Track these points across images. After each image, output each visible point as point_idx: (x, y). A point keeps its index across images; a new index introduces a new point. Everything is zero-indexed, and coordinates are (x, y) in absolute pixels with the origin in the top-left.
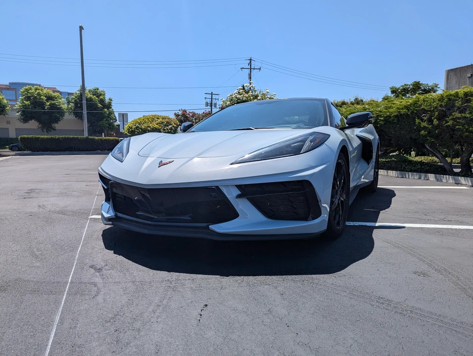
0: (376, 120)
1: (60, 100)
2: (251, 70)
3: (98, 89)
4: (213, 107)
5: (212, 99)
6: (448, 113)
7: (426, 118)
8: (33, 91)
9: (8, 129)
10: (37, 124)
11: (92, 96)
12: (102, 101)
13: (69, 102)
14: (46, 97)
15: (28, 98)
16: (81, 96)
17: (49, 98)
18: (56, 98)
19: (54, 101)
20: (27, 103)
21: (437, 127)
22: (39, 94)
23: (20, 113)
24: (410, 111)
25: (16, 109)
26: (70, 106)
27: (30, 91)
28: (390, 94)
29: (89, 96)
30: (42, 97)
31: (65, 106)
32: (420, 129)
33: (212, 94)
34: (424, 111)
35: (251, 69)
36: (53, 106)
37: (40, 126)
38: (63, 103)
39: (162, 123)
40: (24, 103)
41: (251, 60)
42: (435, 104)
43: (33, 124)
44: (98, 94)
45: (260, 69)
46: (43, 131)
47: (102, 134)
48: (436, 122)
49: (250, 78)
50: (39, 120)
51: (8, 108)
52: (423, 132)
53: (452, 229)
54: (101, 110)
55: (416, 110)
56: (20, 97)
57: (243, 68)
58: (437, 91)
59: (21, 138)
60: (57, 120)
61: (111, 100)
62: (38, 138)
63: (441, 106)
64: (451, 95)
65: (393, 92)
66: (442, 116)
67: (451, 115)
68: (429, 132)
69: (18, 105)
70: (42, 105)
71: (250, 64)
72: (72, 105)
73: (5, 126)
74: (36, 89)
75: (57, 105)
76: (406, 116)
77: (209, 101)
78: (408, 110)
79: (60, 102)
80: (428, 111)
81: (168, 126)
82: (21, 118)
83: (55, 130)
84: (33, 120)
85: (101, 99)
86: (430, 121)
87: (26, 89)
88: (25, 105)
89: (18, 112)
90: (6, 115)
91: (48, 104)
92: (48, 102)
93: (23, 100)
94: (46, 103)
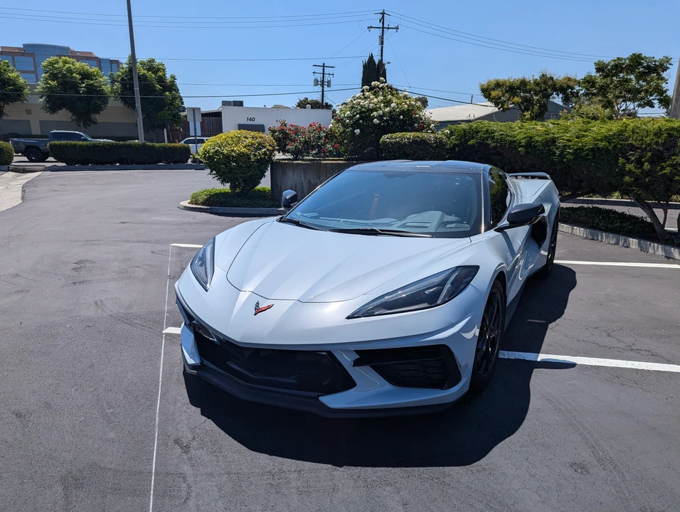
0: (562, 152)
1: (101, 79)
2: (383, 31)
3: (153, 61)
4: (325, 87)
5: (323, 74)
6: (666, 154)
7: (633, 158)
8: (61, 64)
9: (28, 121)
10: (70, 114)
11: (145, 72)
12: (161, 80)
13: (113, 82)
14: (79, 74)
15: (54, 76)
16: (131, 70)
17: (86, 76)
18: (94, 76)
19: (92, 80)
20: (54, 83)
21: (647, 174)
22: (69, 70)
23: (44, 98)
24: (612, 145)
25: (39, 93)
26: (115, 87)
27: (56, 65)
28: (594, 73)
29: (143, 72)
30: (74, 75)
31: (107, 88)
32: (623, 173)
33: (324, 66)
34: (633, 147)
35: (383, 28)
36: (91, 89)
37: (74, 117)
38: (104, 82)
39: (252, 144)
40: (49, 84)
41: (383, 14)
42: (648, 140)
43: (64, 115)
44: (154, 68)
45: (397, 28)
46: (79, 125)
47: (163, 130)
48: (647, 166)
49: (382, 43)
50: (72, 109)
51: (26, 91)
52: (627, 179)
53: (637, 370)
54: (161, 94)
55: (621, 144)
56: (43, 75)
57: (371, 27)
58: (667, 68)
59: (51, 145)
60: (98, 110)
61: (173, 77)
62: (75, 145)
63: (657, 143)
64: (673, 129)
65: (598, 70)
66: (658, 158)
67: (669, 158)
68: (636, 179)
69: (40, 86)
70: (75, 86)
71: (382, 20)
72: (117, 85)
73: (24, 117)
74: (65, 62)
75: (96, 87)
76: (606, 152)
77: (319, 77)
78: (609, 143)
79: (100, 82)
80: (638, 148)
81: (260, 149)
82: (46, 106)
83: (96, 123)
84: (64, 110)
85: (160, 76)
86: (639, 163)
87: (50, 63)
88: (50, 88)
89: (41, 98)
90: (25, 101)
91: (84, 85)
92: (83, 83)
93: (47, 79)
94: (80, 84)
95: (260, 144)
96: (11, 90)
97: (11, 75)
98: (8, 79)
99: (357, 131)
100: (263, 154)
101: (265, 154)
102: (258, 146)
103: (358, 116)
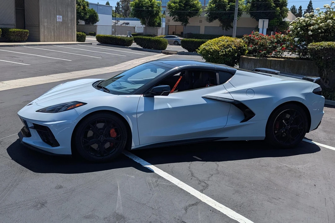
9: (200, 27)
10: (220, 23)
15: (214, 2)
20: (213, 6)
23: (208, 13)
25: (206, 11)
26: (247, 6)
31: (243, 7)
36: (232, 8)
37: (222, 24)
38: (242, 4)
40: (211, 6)
43: (217, 23)
46: (223, 29)
50: (220, 20)
51: (201, 10)
54: (274, 9)
69: (207, 7)
70: (223, 7)
72: (249, 5)
73: (199, 24)
79: (239, 3)
82: (207, 18)
83: (233, 28)
84: (217, 20)
88: (211, 8)
89: (206, 14)
90: (199, 16)
91: (229, 6)
92: (229, 4)
93: (211, 3)
94: (227, 5)
95: (229, 45)
96: (193, 10)
97: (194, 2)
98: (193, 4)
99: (296, 39)
100: (228, 51)
101: (230, 51)
102: (227, 46)
103: (299, 29)
